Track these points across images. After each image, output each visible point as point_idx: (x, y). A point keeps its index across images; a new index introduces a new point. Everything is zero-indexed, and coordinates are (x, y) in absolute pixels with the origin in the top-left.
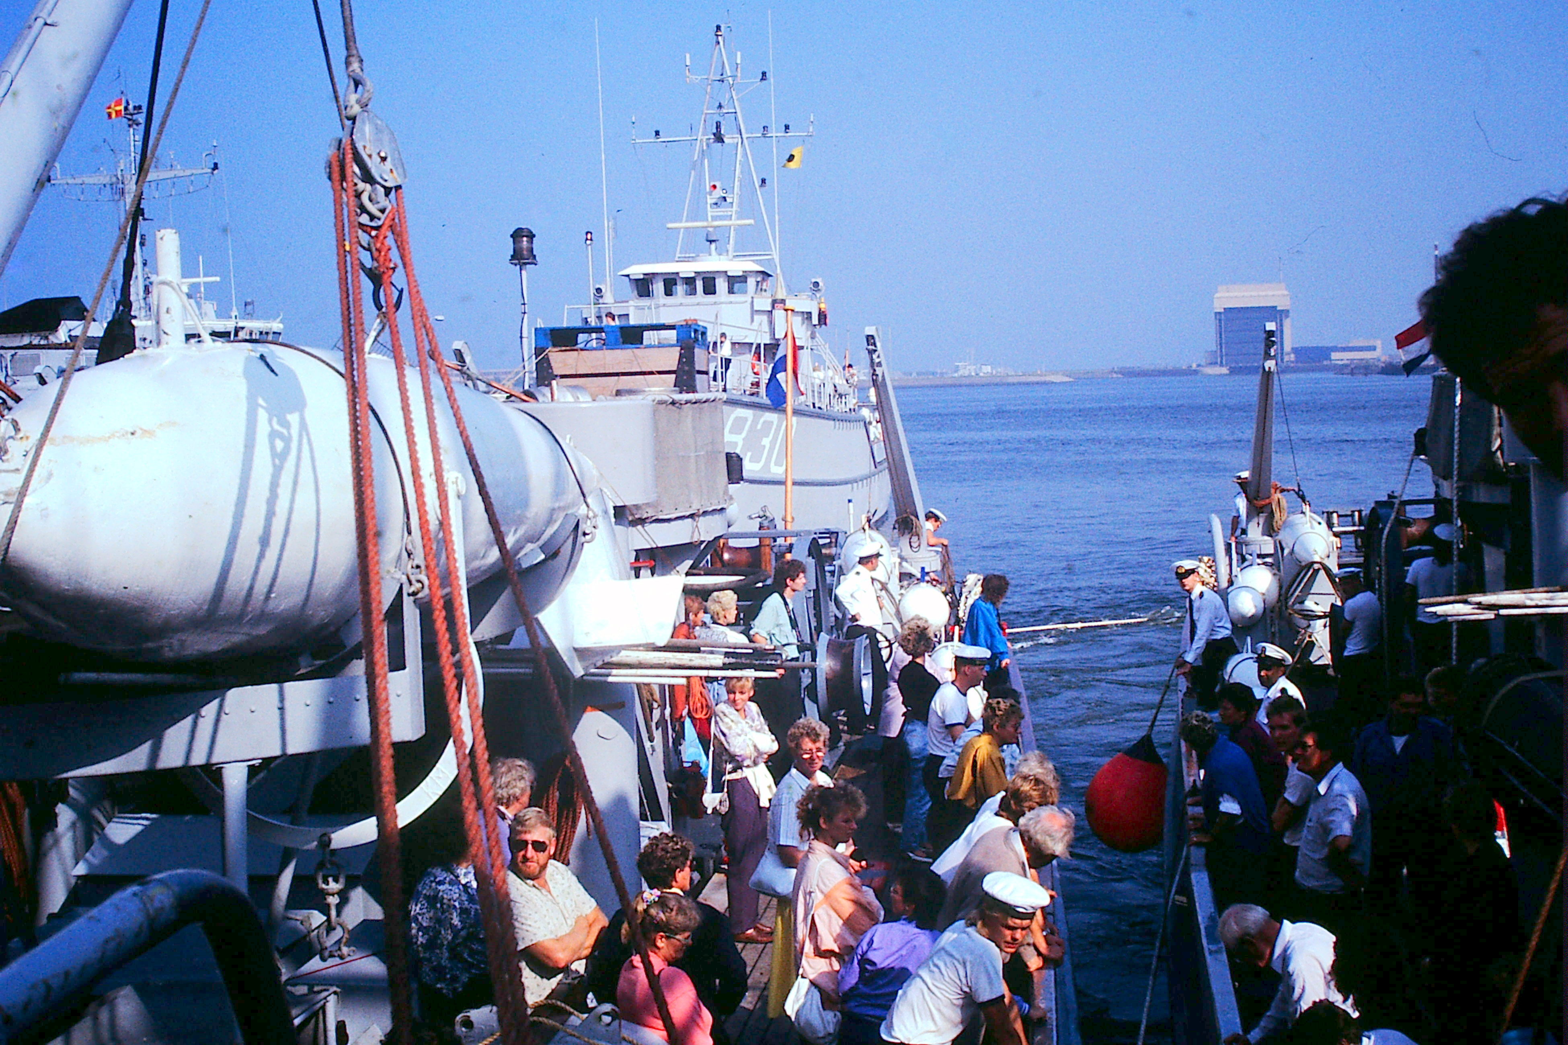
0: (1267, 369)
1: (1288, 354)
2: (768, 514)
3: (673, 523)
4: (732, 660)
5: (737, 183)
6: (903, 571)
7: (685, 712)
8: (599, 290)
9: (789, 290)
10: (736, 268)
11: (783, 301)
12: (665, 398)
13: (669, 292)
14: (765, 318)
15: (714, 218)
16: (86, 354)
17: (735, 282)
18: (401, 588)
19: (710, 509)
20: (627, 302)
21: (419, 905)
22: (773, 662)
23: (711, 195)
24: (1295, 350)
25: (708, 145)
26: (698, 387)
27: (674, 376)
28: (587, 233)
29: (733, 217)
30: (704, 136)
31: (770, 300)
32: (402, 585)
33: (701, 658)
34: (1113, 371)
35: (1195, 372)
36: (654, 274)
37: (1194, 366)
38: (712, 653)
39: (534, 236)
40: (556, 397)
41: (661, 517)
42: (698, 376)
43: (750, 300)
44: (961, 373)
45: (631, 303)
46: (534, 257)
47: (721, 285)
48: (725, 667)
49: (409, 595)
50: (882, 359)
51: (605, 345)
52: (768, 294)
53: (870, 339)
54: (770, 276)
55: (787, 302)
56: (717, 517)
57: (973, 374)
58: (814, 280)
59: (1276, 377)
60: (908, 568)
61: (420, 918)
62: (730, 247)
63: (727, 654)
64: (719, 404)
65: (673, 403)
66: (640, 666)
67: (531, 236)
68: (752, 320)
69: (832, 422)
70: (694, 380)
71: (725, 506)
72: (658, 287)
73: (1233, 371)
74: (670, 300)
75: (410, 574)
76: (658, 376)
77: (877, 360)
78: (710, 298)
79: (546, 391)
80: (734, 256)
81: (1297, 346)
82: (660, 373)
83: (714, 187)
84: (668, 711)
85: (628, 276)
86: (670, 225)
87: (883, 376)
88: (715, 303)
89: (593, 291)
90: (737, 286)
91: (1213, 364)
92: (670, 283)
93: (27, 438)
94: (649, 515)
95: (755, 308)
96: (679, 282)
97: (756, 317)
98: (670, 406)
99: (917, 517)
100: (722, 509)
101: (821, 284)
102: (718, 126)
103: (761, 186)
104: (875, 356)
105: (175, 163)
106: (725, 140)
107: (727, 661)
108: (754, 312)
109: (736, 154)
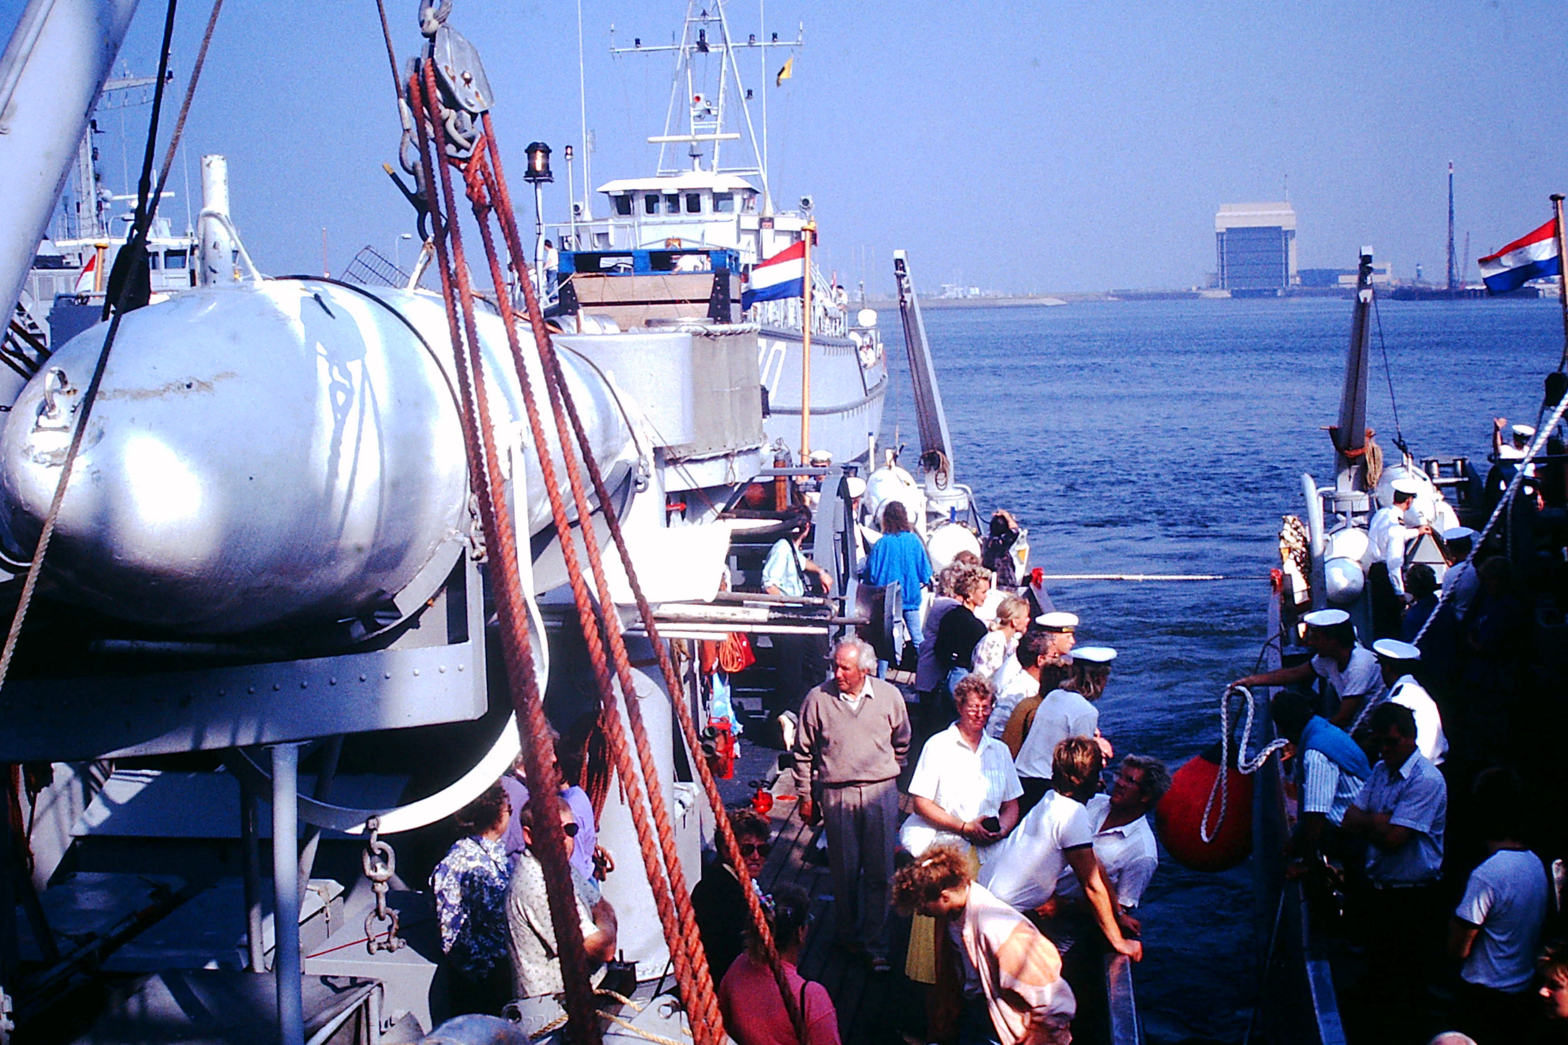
0: (1362, 300)
1: (1294, 277)
2: (783, 447)
3: (707, 464)
4: (778, 615)
5: (721, 96)
6: (930, 510)
7: (715, 666)
8: (577, 208)
9: (778, 209)
10: (721, 185)
11: (771, 220)
12: (700, 329)
13: (650, 210)
14: (751, 238)
15: (698, 132)
16: (38, 274)
17: (720, 199)
18: (464, 552)
19: (745, 449)
20: (606, 220)
21: (446, 880)
22: (822, 618)
23: (694, 106)
24: (1301, 273)
25: (691, 54)
26: (732, 318)
27: (707, 305)
28: (567, 147)
29: (718, 130)
30: (686, 44)
31: (757, 219)
32: (464, 548)
33: (745, 612)
34: (1108, 294)
35: (1195, 296)
36: (635, 191)
37: (1194, 289)
38: (755, 606)
39: (550, 151)
40: (583, 327)
41: (694, 457)
42: (732, 305)
43: (736, 219)
44: (948, 294)
45: (611, 221)
46: (550, 174)
47: (706, 203)
48: (771, 622)
49: (472, 559)
50: (911, 285)
51: (635, 270)
52: (755, 212)
53: (899, 264)
54: (757, 192)
55: (776, 221)
56: (751, 456)
57: (960, 296)
58: (803, 198)
59: (1372, 309)
60: (935, 507)
61: (445, 893)
62: (715, 162)
63: (772, 609)
64: (754, 335)
65: (708, 335)
66: (678, 620)
67: (547, 151)
68: (739, 240)
69: (822, 348)
70: (729, 309)
71: (760, 445)
72: (640, 204)
73: (1236, 295)
74: (651, 218)
75: (473, 535)
76: (690, 305)
77: (906, 286)
78: (694, 217)
79: (571, 320)
80: (719, 172)
81: (1303, 268)
82: (692, 301)
83: (698, 98)
84: (697, 664)
85: (607, 192)
86: (651, 139)
87: (912, 302)
88: (700, 222)
89: (572, 209)
90: (721, 203)
91: (1213, 286)
92: (652, 200)
93: (75, 391)
94: (682, 455)
95: (742, 227)
96: (662, 199)
97: (743, 237)
98: (706, 338)
99: (944, 453)
100: (757, 449)
101: (811, 202)
102: (702, 34)
103: (748, 98)
104: (903, 282)
105: (127, 72)
106: (710, 49)
107: (773, 615)
108: (741, 231)
109: (721, 64)
